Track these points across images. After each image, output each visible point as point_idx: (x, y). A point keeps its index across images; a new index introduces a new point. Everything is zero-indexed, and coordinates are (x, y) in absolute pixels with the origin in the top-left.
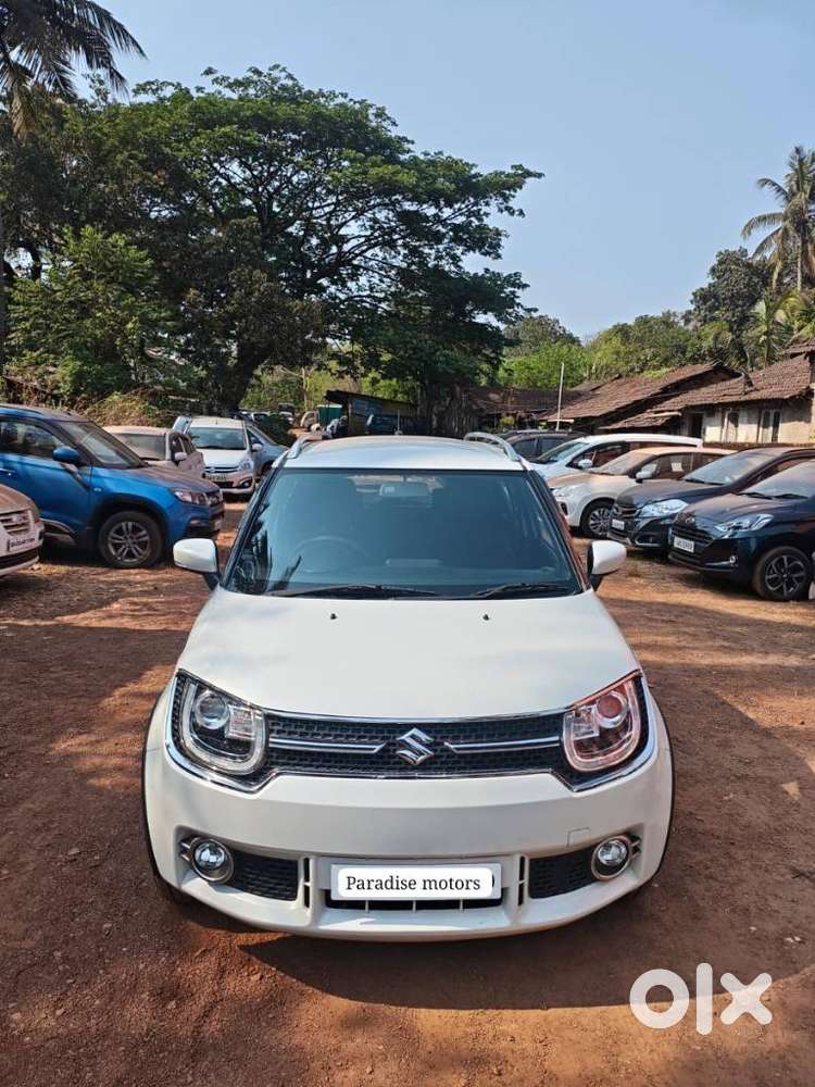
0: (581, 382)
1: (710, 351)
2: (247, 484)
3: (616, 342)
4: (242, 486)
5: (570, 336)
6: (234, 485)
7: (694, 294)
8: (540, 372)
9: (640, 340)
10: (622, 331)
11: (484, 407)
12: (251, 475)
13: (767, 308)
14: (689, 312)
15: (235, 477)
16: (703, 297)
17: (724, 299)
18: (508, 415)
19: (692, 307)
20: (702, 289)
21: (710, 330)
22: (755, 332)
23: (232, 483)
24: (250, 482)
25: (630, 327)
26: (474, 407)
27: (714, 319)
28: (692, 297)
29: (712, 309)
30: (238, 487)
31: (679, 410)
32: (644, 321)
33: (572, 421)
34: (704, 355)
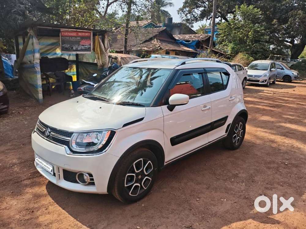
2: (264, 81)
4: (263, 82)
6: (260, 81)
12: (267, 78)
15: (261, 79)
23: (259, 81)
24: (266, 81)
30: (261, 82)
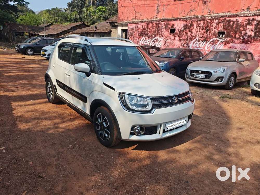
0: (40, 24)
1: (74, 19)
3: (48, 14)
5: (32, 11)
7: (68, 4)
8: (27, 21)
9: (54, 14)
10: (48, 11)
11: (17, 30)
13: (86, 9)
14: (67, 8)
16: (70, 5)
17: (76, 6)
18: (26, 32)
19: (67, 7)
20: (70, 3)
21: (74, 14)
22: (84, 15)
25: (50, 10)
26: (13, 29)
27: (74, 11)
28: (67, 5)
29: (73, 8)
31: (80, 34)
32: (53, 9)
33: (47, 35)
34: (72, 20)
